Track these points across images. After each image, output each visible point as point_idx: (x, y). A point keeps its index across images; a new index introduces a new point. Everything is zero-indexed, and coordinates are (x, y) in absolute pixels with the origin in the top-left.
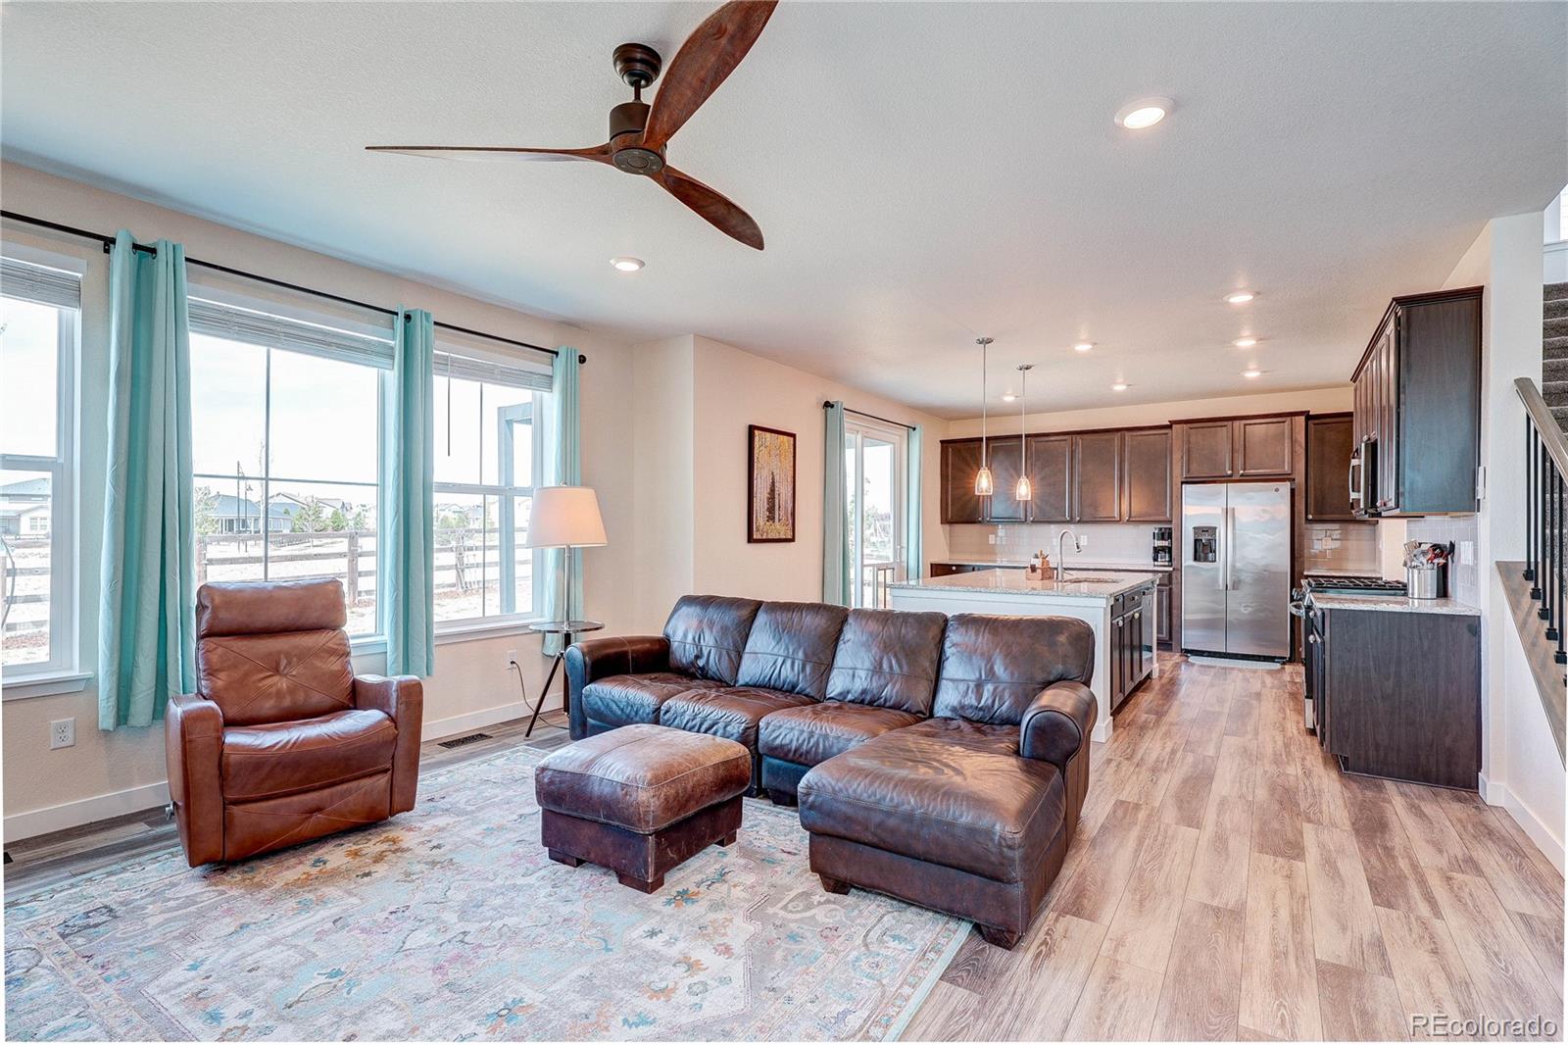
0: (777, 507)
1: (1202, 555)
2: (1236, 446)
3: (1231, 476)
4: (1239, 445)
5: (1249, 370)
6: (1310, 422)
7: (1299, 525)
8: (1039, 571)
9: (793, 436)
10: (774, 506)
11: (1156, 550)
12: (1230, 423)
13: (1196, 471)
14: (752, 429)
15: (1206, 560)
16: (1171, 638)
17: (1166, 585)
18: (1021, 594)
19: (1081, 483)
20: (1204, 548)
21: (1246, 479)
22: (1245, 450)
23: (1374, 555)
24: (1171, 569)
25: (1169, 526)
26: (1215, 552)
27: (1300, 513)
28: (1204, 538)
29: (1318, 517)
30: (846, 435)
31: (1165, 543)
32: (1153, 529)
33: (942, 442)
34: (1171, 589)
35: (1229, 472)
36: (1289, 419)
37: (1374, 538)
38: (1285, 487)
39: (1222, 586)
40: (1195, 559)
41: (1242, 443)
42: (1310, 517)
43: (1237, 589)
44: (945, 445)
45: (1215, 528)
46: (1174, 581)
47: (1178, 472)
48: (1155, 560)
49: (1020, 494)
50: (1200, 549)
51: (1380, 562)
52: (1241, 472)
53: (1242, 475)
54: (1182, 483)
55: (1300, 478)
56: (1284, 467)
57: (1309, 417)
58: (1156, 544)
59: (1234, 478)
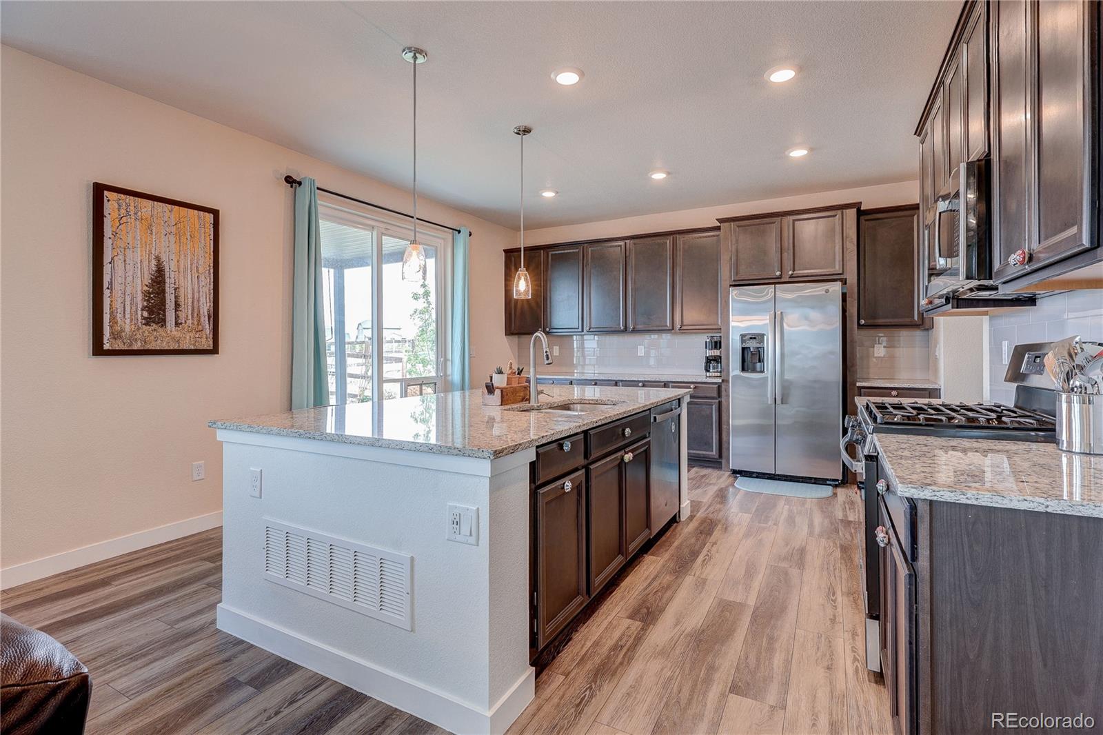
0: (170, 305)
1: (750, 365)
2: (785, 244)
3: (780, 277)
4: (787, 243)
6: (862, 218)
7: (852, 330)
8: (498, 392)
9: (215, 213)
10: (163, 303)
11: (709, 361)
12: (779, 219)
13: (745, 274)
14: (99, 191)
15: (754, 370)
16: (720, 456)
17: (713, 398)
19: (635, 290)
20: (751, 358)
21: (794, 280)
22: (794, 249)
23: (930, 363)
24: (720, 380)
25: (720, 335)
26: (763, 361)
27: (851, 316)
28: (752, 345)
29: (870, 322)
30: (320, 221)
31: (716, 353)
32: (704, 338)
33: (506, 251)
34: (720, 403)
35: (778, 273)
36: (839, 212)
37: (929, 345)
38: (836, 288)
39: (770, 401)
40: (743, 369)
41: (791, 241)
42: (863, 322)
43: (786, 403)
44: (509, 254)
45: (763, 335)
46: (723, 393)
47: (725, 274)
48: (707, 370)
50: (748, 357)
51: (936, 371)
52: (790, 273)
53: (791, 277)
54: (730, 285)
55: (852, 277)
56: (835, 267)
57: (861, 213)
58: (708, 352)
59: (783, 280)
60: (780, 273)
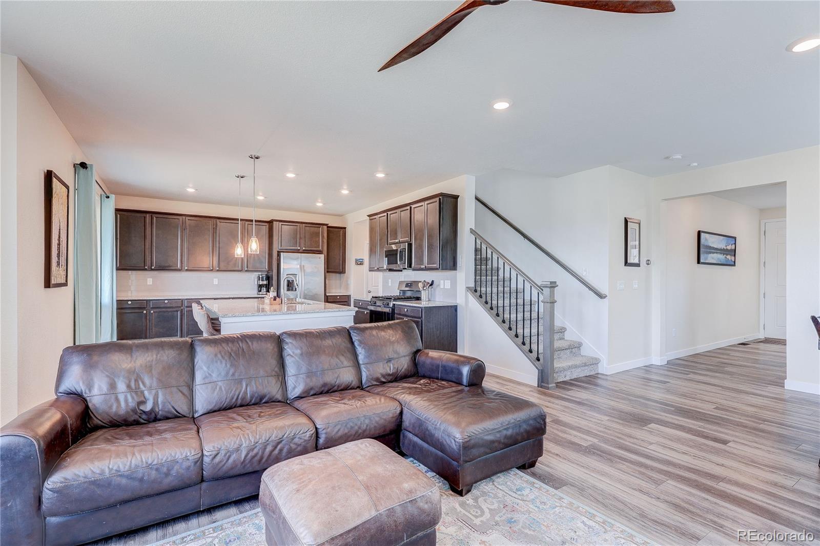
2: (301, 236)
5: (318, 202)
7: (325, 273)
9: (68, 187)
11: (261, 286)
12: (299, 224)
13: (284, 246)
14: (50, 175)
15: (292, 290)
18: (315, 312)
22: (305, 239)
27: (325, 268)
31: (265, 282)
36: (321, 226)
38: (322, 257)
40: (287, 290)
41: (304, 235)
47: (276, 246)
48: (260, 291)
49: (237, 254)
53: (304, 250)
54: (279, 252)
55: (325, 253)
56: (320, 248)
57: (327, 226)
58: (261, 283)
59: (300, 251)
60: (299, 248)
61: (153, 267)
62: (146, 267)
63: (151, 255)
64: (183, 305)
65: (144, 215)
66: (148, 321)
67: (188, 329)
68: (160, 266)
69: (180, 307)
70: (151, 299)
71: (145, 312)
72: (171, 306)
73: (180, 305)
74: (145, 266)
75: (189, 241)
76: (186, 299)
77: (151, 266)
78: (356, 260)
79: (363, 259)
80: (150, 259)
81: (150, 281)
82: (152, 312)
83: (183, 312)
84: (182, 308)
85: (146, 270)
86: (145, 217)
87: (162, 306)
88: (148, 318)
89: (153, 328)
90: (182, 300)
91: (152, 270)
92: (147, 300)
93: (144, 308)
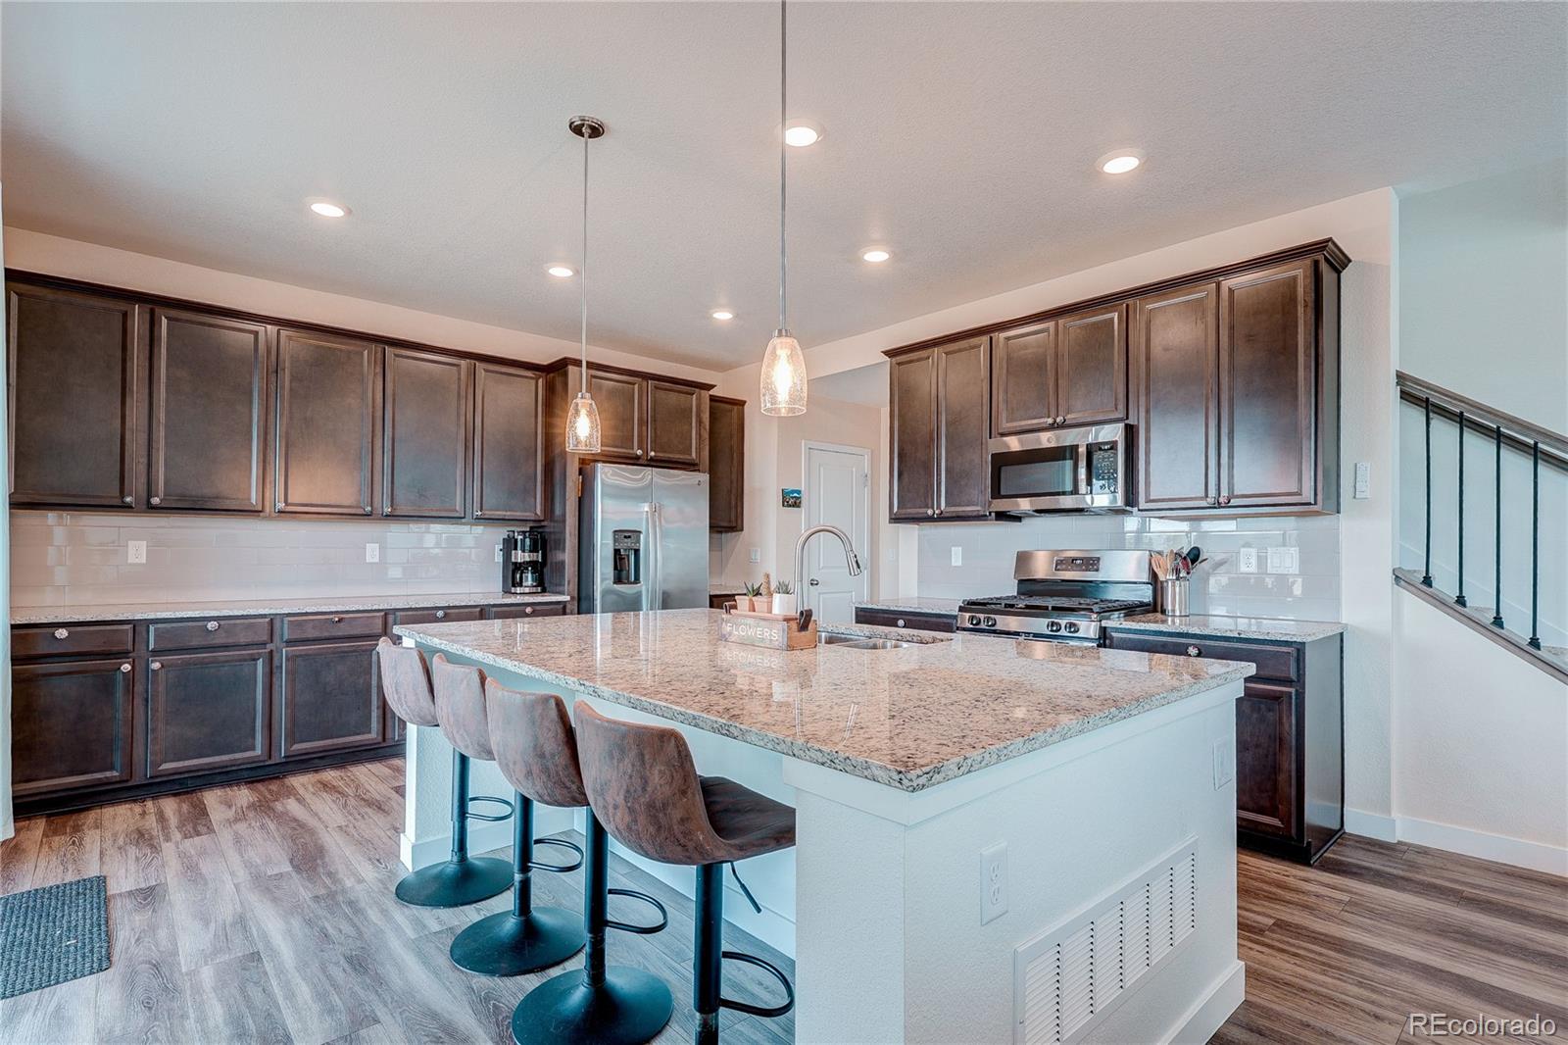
3: (639, 457)
4: (648, 415)
12: (639, 380)
22: (653, 423)
31: (534, 556)
36: (697, 391)
38: (706, 479)
41: (652, 413)
45: (639, 533)
48: (516, 584)
52: (651, 453)
55: (704, 469)
56: (691, 454)
58: (520, 556)
59: (640, 462)
60: (639, 452)
61: (155, 501)
62: (128, 499)
63: (149, 456)
64: (276, 638)
65: (123, 306)
66: (138, 701)
67: (293, 721)
68: (183, 497)
69: (264, 644)
70: (152, 616)
71: (126, 667)
72: (231, 641)
73: (265, 638)
74: (122, 494)
75: (291, 412)
76: (289, 615)
77: (149, 496)
78: (785, 494)
79: (799, 492)
80: (143, 468)
81: (137, 552)
82: (156, 666)
83: (276, 662)
84: (270, 647)
85: (125, 508)
86: (125, 315)
87: (195, 643)
88: (139, 688)
89: (161, 726)
90: (272, 620)
91: (152, 509)
92: (134, 623)
93: (123, 655)
